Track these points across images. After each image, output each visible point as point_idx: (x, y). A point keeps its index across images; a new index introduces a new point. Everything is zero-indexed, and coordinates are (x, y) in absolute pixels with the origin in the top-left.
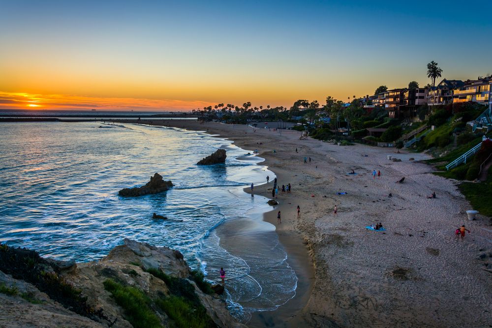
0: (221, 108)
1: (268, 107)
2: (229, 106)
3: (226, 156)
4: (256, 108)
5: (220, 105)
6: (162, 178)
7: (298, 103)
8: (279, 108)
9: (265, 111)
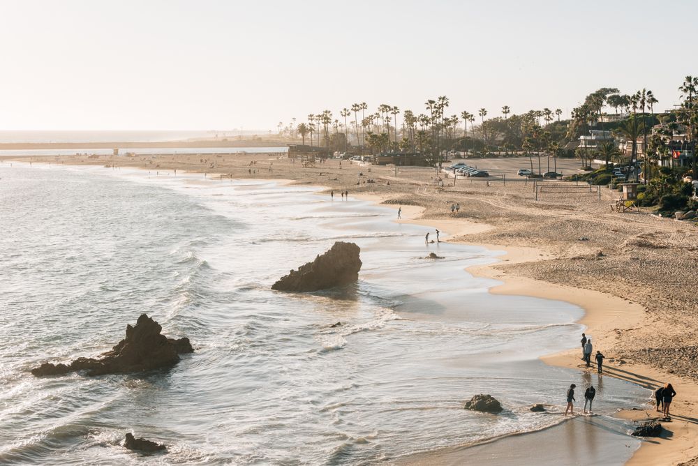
0: (360, 116)
1: (506, 110)
2: (385, 108)
3: (360, 263)
4: (466, 116)
5: (356, 108)
6: (160, 328)
7: (597, 99)
8: (539, 114)
9: (494, 125)
